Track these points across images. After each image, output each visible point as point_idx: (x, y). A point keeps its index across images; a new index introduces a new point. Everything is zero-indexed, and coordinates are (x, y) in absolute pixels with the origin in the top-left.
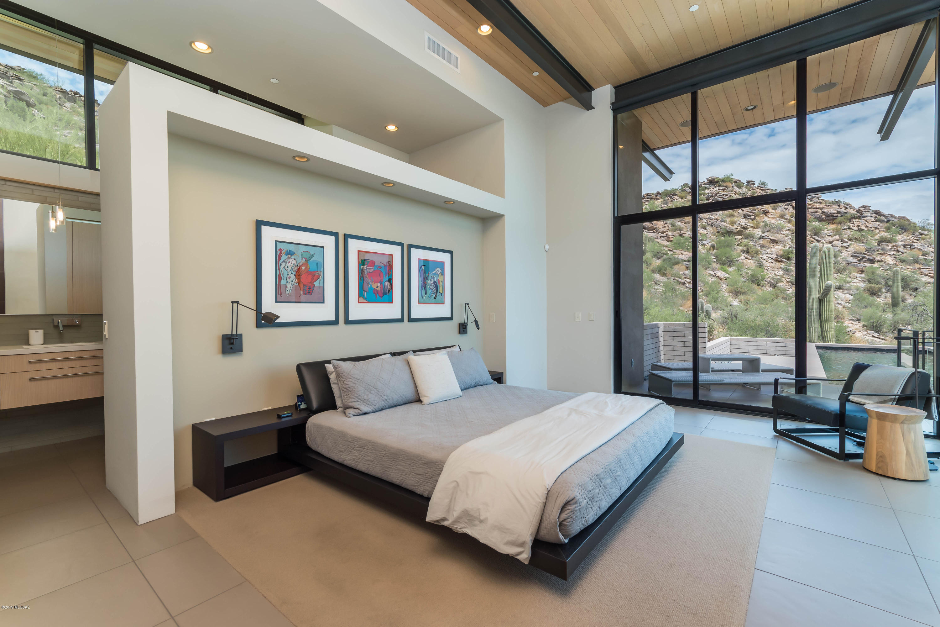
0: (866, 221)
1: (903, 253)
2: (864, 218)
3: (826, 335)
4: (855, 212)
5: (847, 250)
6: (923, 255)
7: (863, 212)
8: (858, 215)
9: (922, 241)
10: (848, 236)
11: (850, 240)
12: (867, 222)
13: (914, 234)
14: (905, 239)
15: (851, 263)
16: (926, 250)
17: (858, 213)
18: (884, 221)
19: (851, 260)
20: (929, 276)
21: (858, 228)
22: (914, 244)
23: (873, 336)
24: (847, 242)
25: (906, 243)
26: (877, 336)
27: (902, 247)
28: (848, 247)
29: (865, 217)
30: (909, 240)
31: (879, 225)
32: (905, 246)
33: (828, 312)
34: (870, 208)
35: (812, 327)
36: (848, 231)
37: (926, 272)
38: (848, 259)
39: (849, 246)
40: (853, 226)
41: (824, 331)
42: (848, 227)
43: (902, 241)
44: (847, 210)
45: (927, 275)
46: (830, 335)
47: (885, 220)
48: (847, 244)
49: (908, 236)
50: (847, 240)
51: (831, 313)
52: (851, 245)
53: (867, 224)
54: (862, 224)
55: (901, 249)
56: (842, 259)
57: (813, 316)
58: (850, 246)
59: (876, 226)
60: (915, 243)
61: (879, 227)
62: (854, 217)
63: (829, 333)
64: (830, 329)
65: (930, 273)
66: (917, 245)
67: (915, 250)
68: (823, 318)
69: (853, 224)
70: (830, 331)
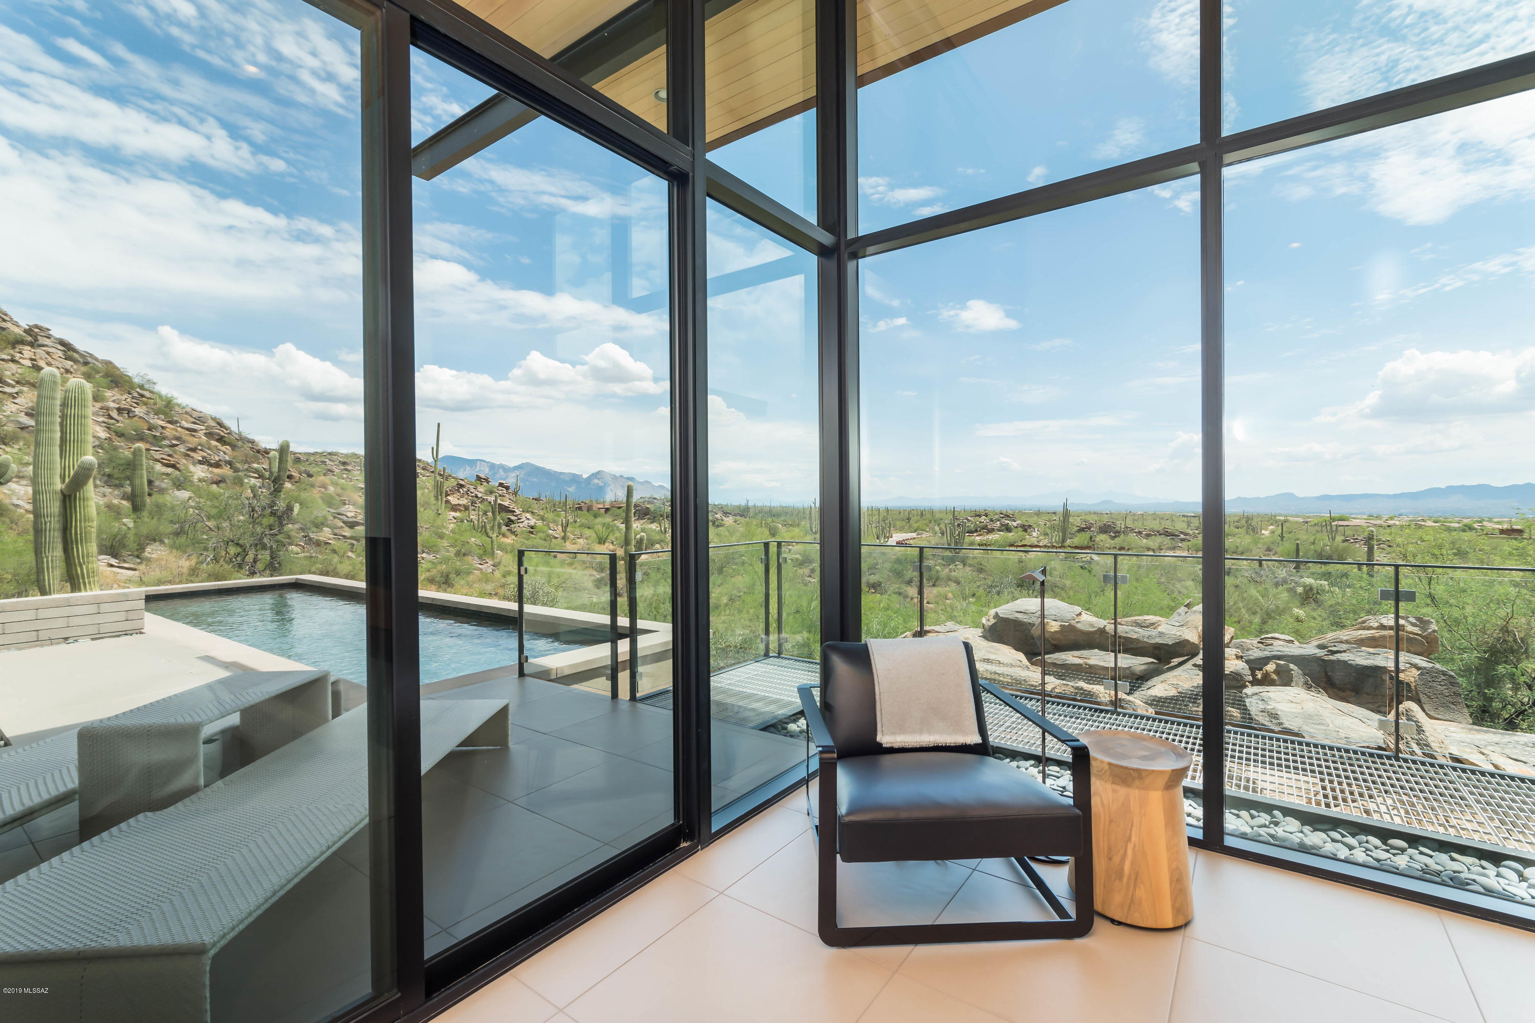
0: (48, 353)
1: (118, 421)
2: (45, 348)
3: (79, 571)
4: (22, 333)
5: (15, 401)
6: (149, 429)
7: (39, 337)
8: (29, 339)
9: (144, 407)
10: (13, 375)
11: (18, 382)
12: (51, 356)
13: (130, 394)
14: (118, 399)
15: (27, 427)
16: (152, 421)
17: (30, 335)
18: (79, 361)
19: (26, 422)
20: (162, 463)
21: (33, 364)
22: (133, 409)
23: (112, 566)
24: (13, 387)
25: (122, 406)
26: (116, 565)
27: (115, 411)
28: (15, 395)
29: (43, 346)
30: (124, 402)
31: (72, 366)
32: (120, 410)
33: (85, 522)
34: (50, 332)
35: (47, 557)
36: (11, 365)
37: (157, 456)
38: (21, 420)
39: (17, 393)
40: (21, 358)
41: (75, 564)
42: (9, 358)
43: (114, 401)
44: (4, 323)
45: (159, 461)
46: (88, 571)
47: (81, 360)
48: (14, 390)
49: (122, 395)
50: (13, 383)
51: (90, 524)
52: (22, 393)
53: (50, 359)
54: (41, 358)
55: (114, 414)
56: (8, 417)
57: (50, 531)
58: (20, 394)
59: (68, 367)
60: (135, 407)
61: (72, 370)
62: (22, 342)
63: (87, 568)
64: (88, 557)
65: (162, 459)
66: (139, 411)
67: (136, 419)
68: (71, 534)
69: (20, 353)
70: (88, 563)
